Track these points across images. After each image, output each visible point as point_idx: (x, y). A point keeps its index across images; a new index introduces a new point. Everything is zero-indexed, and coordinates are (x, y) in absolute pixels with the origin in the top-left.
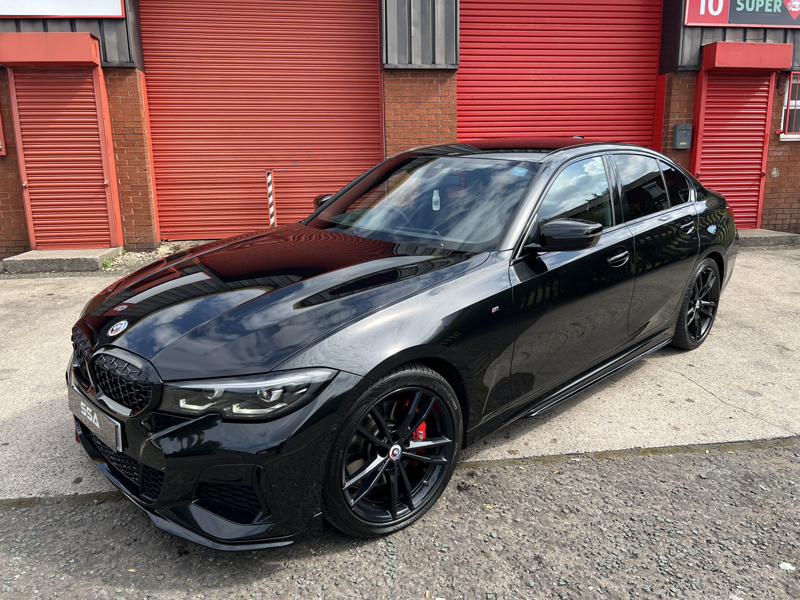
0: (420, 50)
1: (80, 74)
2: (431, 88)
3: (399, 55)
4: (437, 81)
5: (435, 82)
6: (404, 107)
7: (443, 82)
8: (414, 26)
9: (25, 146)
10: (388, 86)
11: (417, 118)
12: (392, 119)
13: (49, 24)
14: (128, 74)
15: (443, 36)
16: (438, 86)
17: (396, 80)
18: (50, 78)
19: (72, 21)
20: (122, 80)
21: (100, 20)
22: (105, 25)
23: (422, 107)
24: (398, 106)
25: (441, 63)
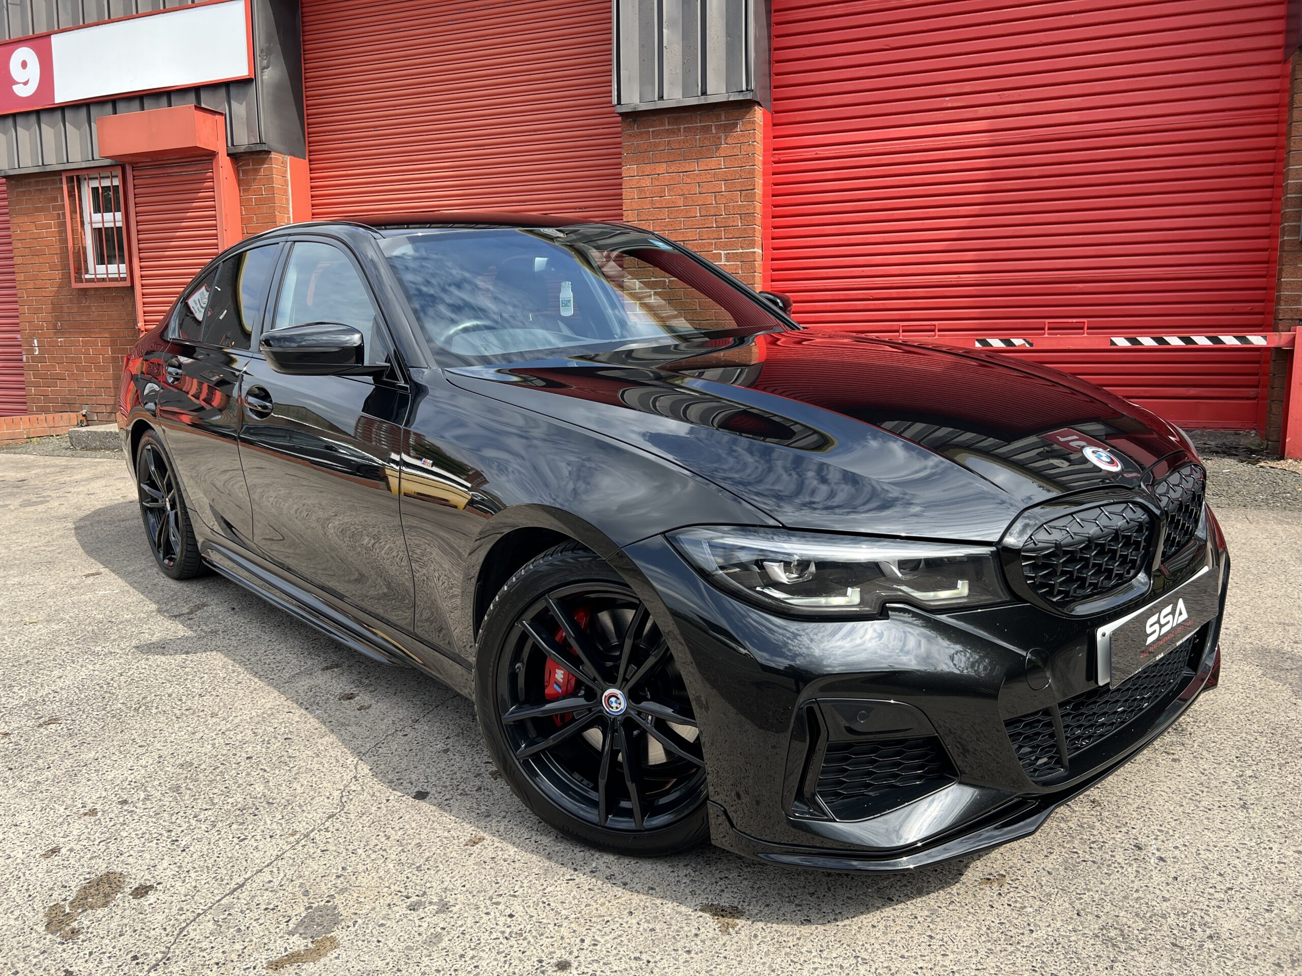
0: (680, 71)
1: (199, 167)
2: (707, 143)
3: (642, 84)
4: (718, 127)
5: (714, 131)
6: (657, 183)
7: (730, 128)
8: (668, 27)
9: (143, 273)
10: (629, 146)
11: (681, 202)
12: (634, 207)
13: (173, 98)
14: (263, 162)
15: (723, 40)
16: (719, 138)
17: (641, 133)
18: (169, 175)
19: (196, 90)
20: (256, 171)
21: (226, 86)
22: (233, 90)
23: (689, 181)
24: (646, 182)
25: (718, 91)
